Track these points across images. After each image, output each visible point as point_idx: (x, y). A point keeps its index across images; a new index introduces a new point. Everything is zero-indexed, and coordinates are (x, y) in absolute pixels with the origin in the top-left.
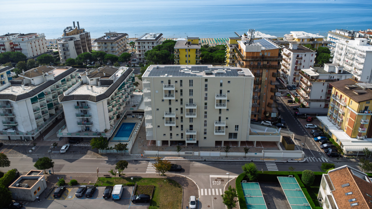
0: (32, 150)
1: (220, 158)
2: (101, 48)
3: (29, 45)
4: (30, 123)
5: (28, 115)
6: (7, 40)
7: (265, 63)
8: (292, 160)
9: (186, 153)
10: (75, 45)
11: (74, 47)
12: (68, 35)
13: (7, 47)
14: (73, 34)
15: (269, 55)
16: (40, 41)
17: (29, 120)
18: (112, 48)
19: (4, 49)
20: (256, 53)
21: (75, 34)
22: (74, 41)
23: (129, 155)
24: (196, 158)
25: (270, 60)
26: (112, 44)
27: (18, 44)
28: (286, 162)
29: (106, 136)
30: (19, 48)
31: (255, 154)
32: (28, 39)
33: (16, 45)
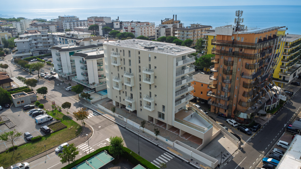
0: (60, 84)
1: (137, 131)
2: (180, 34)
3: (140, 30)
4: (67, 68)
5: (66, 62)
6: (130, 25)
7: (237, 50)
8: (197, 163)
9: (119, 116)
10: (166, 31)
11: (165, 33)
12: (163, 24)
13: (129, 30)
14: (167, 24)
15: (243, 40)
16: (150, 28)
17: (67, 66)
18: (187, 35)
19: (127, 31)
20: (227, 36)
21: (169, 24)
22: (166, 29)
23: (90, 104)
24: (122, 123)
25: (245, 48)
26: (187, 32)
27: (134, 28)
28: (187, 163)
29: (90, 87)
30: (134, 31)
31: (166, 140)
32: (140, 25)
33: (133, 29)
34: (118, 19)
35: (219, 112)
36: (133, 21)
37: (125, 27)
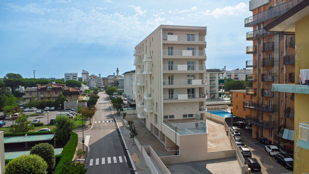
1: (126, 136)
20: (263, 7)
24: (123, 129)
27: (237, 74)
31: (139, 145)
32: (245, 72)
33: (236, 76)
34: (225, 69)
35: (262, 136)
36: (238, 68)
37: (228, 75)
